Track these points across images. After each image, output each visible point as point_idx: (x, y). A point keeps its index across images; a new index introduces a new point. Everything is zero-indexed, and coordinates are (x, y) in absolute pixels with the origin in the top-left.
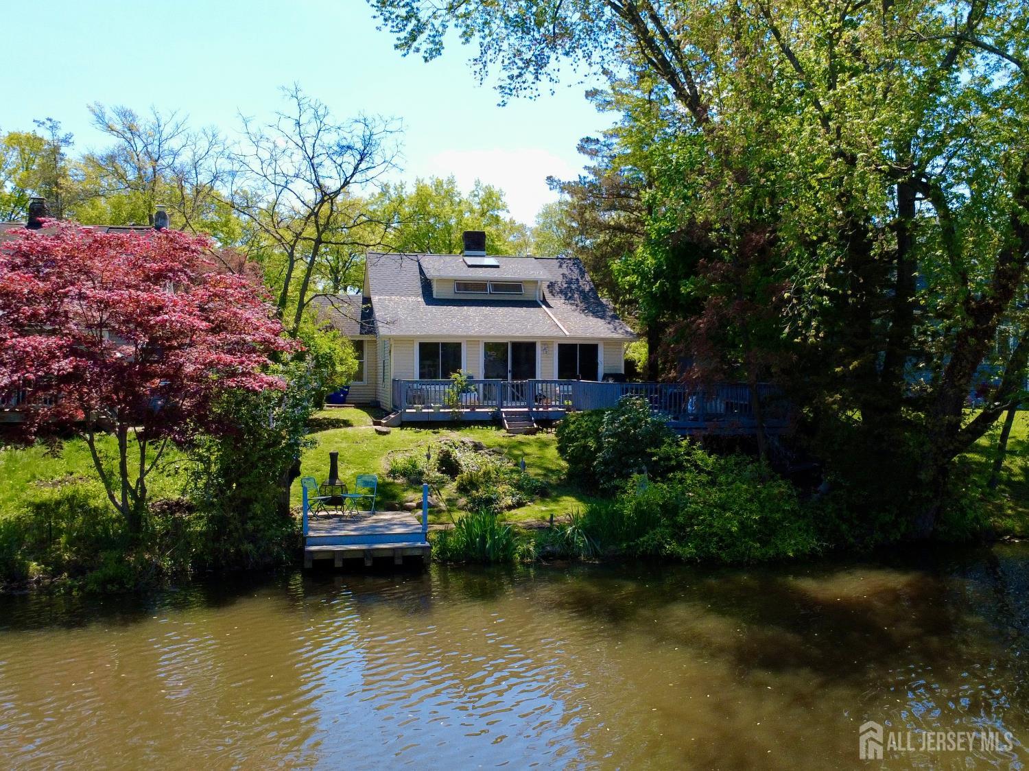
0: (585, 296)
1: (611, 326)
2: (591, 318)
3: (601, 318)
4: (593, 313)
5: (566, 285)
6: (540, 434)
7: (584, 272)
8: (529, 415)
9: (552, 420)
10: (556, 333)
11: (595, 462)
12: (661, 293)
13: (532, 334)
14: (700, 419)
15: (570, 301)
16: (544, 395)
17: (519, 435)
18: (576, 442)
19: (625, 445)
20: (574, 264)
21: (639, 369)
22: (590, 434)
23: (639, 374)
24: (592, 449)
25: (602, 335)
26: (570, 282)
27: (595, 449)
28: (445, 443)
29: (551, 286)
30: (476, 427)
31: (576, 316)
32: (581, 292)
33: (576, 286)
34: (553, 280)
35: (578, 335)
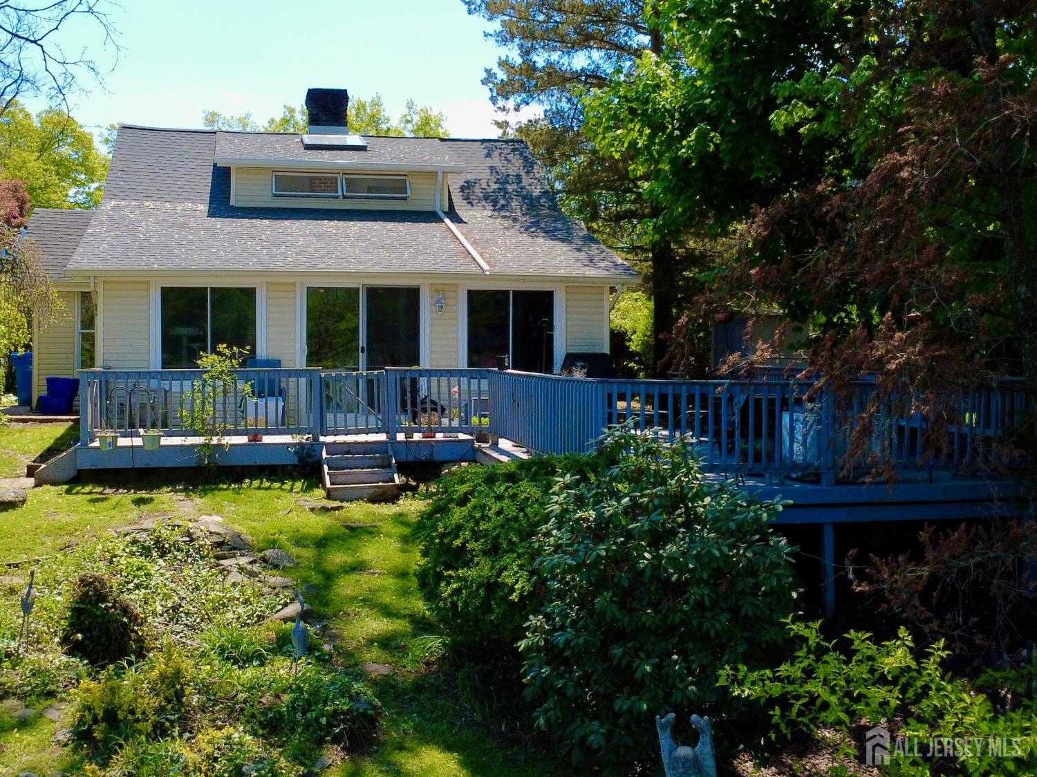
0: (531, 204)
1: (582, 255)
2: (541, 240)
3: (563, 240)
4: (546, 232)
5: (496, 186)
6: (409, 501)
7: (532, 164)
8: (386, 452)
9: (442, 464)
10: (463, 266)
11: (522, 645)
12: (703, 157)
13: (408, 268)
14: (824, 479)
15: (503, 213)
16: (433, 402)
17: (354, 505)
18: (467, 564)
19: (622, 605)
20: (513, 150)
21: (634, 346)
22: (510, 542)
23: (634, 354)
24: (514, 597)
25: (562, 272)
26: (503, 181)
27: (521, 596)
28: (134, 542)
29: (467, 187)
30: (256, 483)
31: (510, 238)
32: (524, 198)
33: (515, 186)
34: (470, 177)
35: (509, 271)
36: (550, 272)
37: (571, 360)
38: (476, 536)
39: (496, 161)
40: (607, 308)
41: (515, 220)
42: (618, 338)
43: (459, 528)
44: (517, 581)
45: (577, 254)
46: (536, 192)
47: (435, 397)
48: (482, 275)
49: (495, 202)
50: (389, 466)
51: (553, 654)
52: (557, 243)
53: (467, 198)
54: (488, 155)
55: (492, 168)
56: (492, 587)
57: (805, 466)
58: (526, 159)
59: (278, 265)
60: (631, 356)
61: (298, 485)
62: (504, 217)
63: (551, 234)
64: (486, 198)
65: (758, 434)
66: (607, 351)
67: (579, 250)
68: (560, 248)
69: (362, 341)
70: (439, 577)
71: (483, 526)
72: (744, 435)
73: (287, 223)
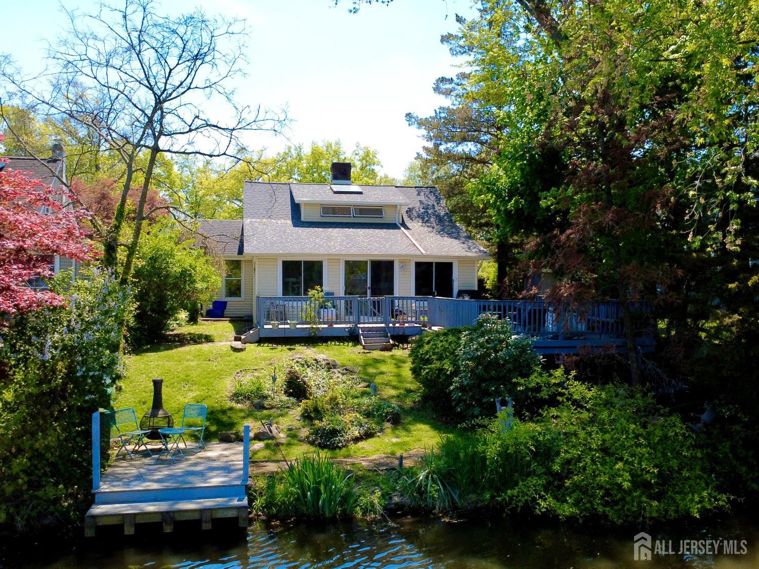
0: (440, 219)
1: (465, 246)
2: (446, 239)
3: (456, 238)
4: (448, 234)
5: (423, 210)
6: (396, 351)
7: (440, 199)
8: (385, 331)
9: (408, 336)
10: (414, 252)
11: (452, 388)
12: (518, 210)
13: (390, 252)
14: (560, 338)
15: (427, 224)
16: (401, 311)
17: (374, 352)
18: (431, 364)
19: (485, 371)
20: (431, 192)
21: (488, 285)
22: (446, 356)
23: (488, 290)
24: (448, 373)
25: (457, 254)
26: (426, 208)
27: (451, 372)
28: (297, 362)
29: (409, 211)
30: (333, 343)
31: (432, 237)
32: (437, 216)
33: (432, 211)
34: (410, 206)
35: (434, 254)
36: (452, 254)
37: (461, 293)
38: (434, 354)
39: (422, 198)
40: (476, 270)
41: (433, 228)
42: (481, 282)
43: (427, 352)
44: (448, 367)
45: (463, 245)
46: (442, 213)
47: (401, 309)
48: (423, 256)
49: (423, 219)
50: (387, 336)
51: (462, 388)
52: (454, 240)
53: (409, 217)
54: (419, 194)
55: (421, 202)
56: (441, 370)
57: (552, 333)
58: (437, 197)
59: (333, 251)
60: (487, 291)
61: (350, 344)
62: (428, 226)
63: (450, 235)
64: (419, 216)
65: (535, 322)
66: (476, 289)
67: (463, 243)
68: (455, 242)
69: (369, 285)
70: (421, 368)
71: (436, 351)
72: (530, 323)
73: (330, 230)
